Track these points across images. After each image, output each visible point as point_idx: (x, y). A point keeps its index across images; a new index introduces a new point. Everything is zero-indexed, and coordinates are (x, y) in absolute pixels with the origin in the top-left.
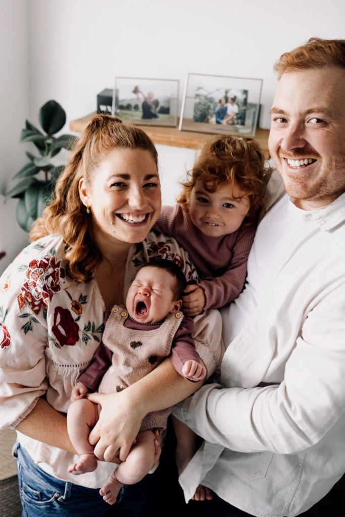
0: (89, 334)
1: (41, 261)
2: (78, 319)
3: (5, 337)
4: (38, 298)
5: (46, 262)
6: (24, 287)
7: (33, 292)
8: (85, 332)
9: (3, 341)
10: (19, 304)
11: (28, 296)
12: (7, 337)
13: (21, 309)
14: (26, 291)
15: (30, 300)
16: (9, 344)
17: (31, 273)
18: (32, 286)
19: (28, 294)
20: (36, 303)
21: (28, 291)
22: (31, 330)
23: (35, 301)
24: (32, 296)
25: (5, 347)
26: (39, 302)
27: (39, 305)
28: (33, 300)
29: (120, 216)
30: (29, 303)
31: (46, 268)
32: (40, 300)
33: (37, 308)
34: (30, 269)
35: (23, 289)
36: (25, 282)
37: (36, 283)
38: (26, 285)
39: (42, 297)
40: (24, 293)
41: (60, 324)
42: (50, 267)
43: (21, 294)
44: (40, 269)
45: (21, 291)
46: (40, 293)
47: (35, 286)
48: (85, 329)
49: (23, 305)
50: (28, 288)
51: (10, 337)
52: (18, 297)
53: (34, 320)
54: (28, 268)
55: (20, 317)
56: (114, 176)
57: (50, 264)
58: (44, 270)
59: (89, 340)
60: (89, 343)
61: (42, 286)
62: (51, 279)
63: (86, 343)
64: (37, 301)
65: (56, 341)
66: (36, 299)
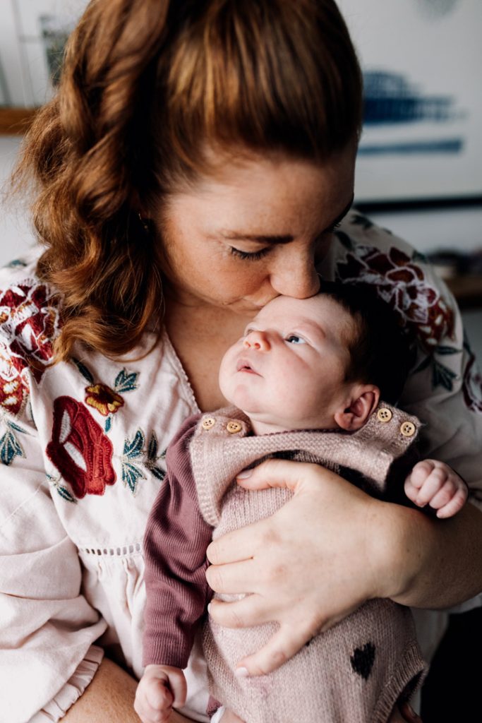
0: (139, 462)
1: (10, 291)
2: (108, 426)
4: (11, 375)
5: (21, 293)
8: (127, 460)
20: (9, 389)
23: (4, 383)
26: (16, 383)
27: (16, 394)
31: (17, 304)
32: (15, 379)
33: (9, 401)
39: (16, 373)
41: (69, 439)
42: (28, 303)
46: (10, 361)
48: (125, 452)
53: (14, 427)
57: (29, 298)
58: (12, 311)
59: (140, 480)
60: (138, 487)
61: (8, 343)
62: (28, 331)
63: (133, 488)
64: (8, 382)
65: (62, 482)
66: (5, 378)
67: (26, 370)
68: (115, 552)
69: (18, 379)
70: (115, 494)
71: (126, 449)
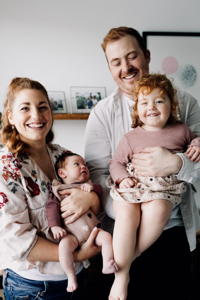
0: (44, 187)
2: (36, 180)
3: (4, 198)
6: (4, 169)
7: (10, 170)
8: (42, 186)
9: (4, 201)
10: (5, 178)
11: (8, 173)
12: (5, 198)
13: (7, 181)
14: (6, 171)
15: (10, 175)
16: (8, 200)
17: (5, 161)
18: (8, 167)
19: (7, 172)
20: (14, 175)
21: (7, 170)
22: (17, 190)
23: (13, 174)
24: (10, 173)
25: (6, 203)
26: (15, 174)
27: (15, 176)
28: (12, 174)
29: (28, 125)
30: (10, 176)
31: (11, 157)
32: (15, 173)
33: (15, 178)
34: (3, 159)
35: (4, 170)
36: (4, 167)
37: (10, 165)
38: (5, 168)
39: (15, 171)
40: (5, 172)
41: (28, 185)
42: (13, 157)
43: (4, 173)
44: (9, 158)
45: (3, 172)
46: (14, 169)
47: (10, 166)
48: (41, 185)
49: (7, 178)
50: (6, 169)
51: (7, 197)
52: (3, 175)
53: (16, 185)
54: (2, 159)
55: (8, 185)
56: (21, 104)
59: (46, 190)
60: (46, 192)
61: (14, 165)
62: (16, 162)
63: (45, 192)
64: (14, 174)
65: (30, 194)
66: (13, 173)
67: (19, 171)
68: (43, 207)
69: (16, 173)
70: (42, 194)
71: (41, 184)
